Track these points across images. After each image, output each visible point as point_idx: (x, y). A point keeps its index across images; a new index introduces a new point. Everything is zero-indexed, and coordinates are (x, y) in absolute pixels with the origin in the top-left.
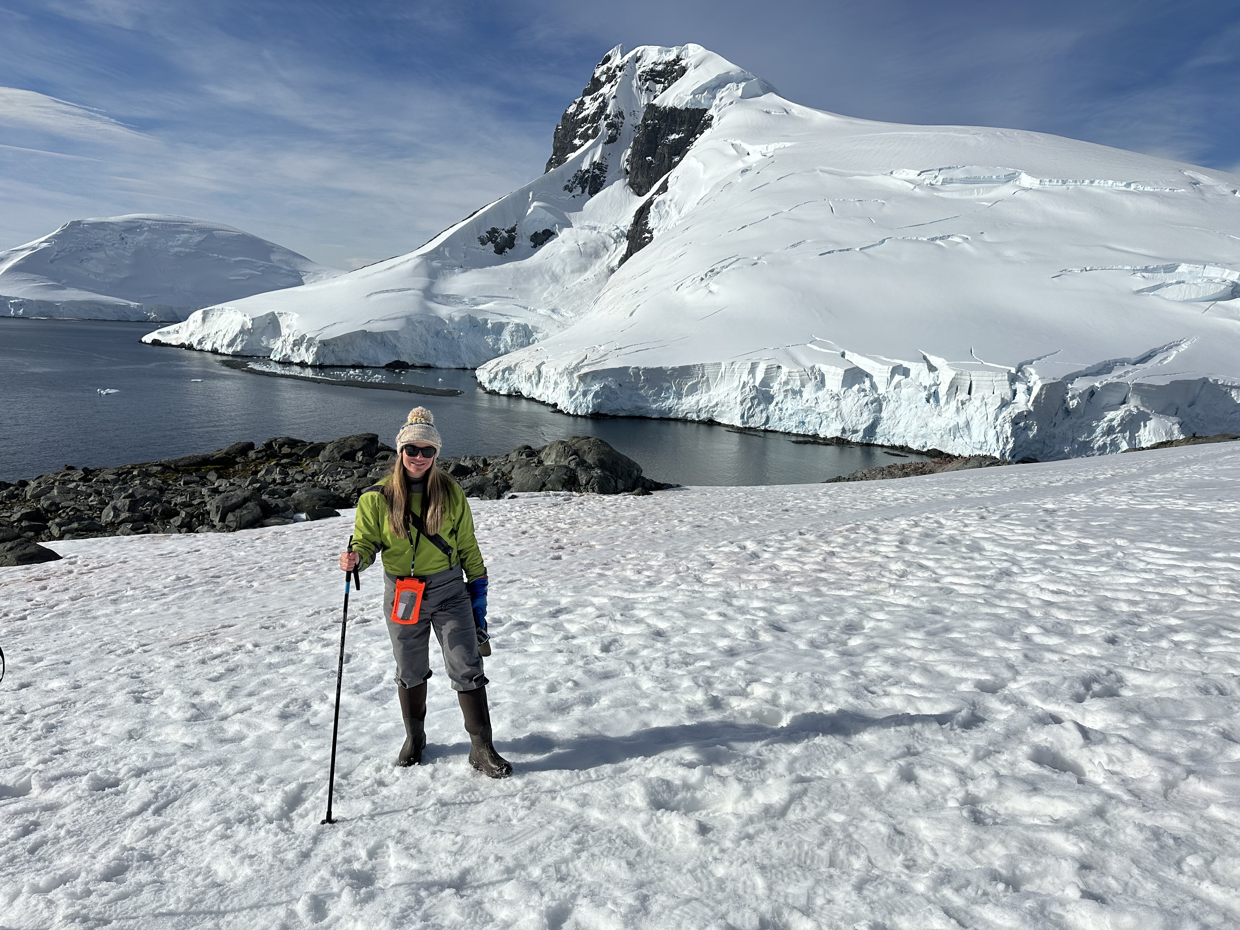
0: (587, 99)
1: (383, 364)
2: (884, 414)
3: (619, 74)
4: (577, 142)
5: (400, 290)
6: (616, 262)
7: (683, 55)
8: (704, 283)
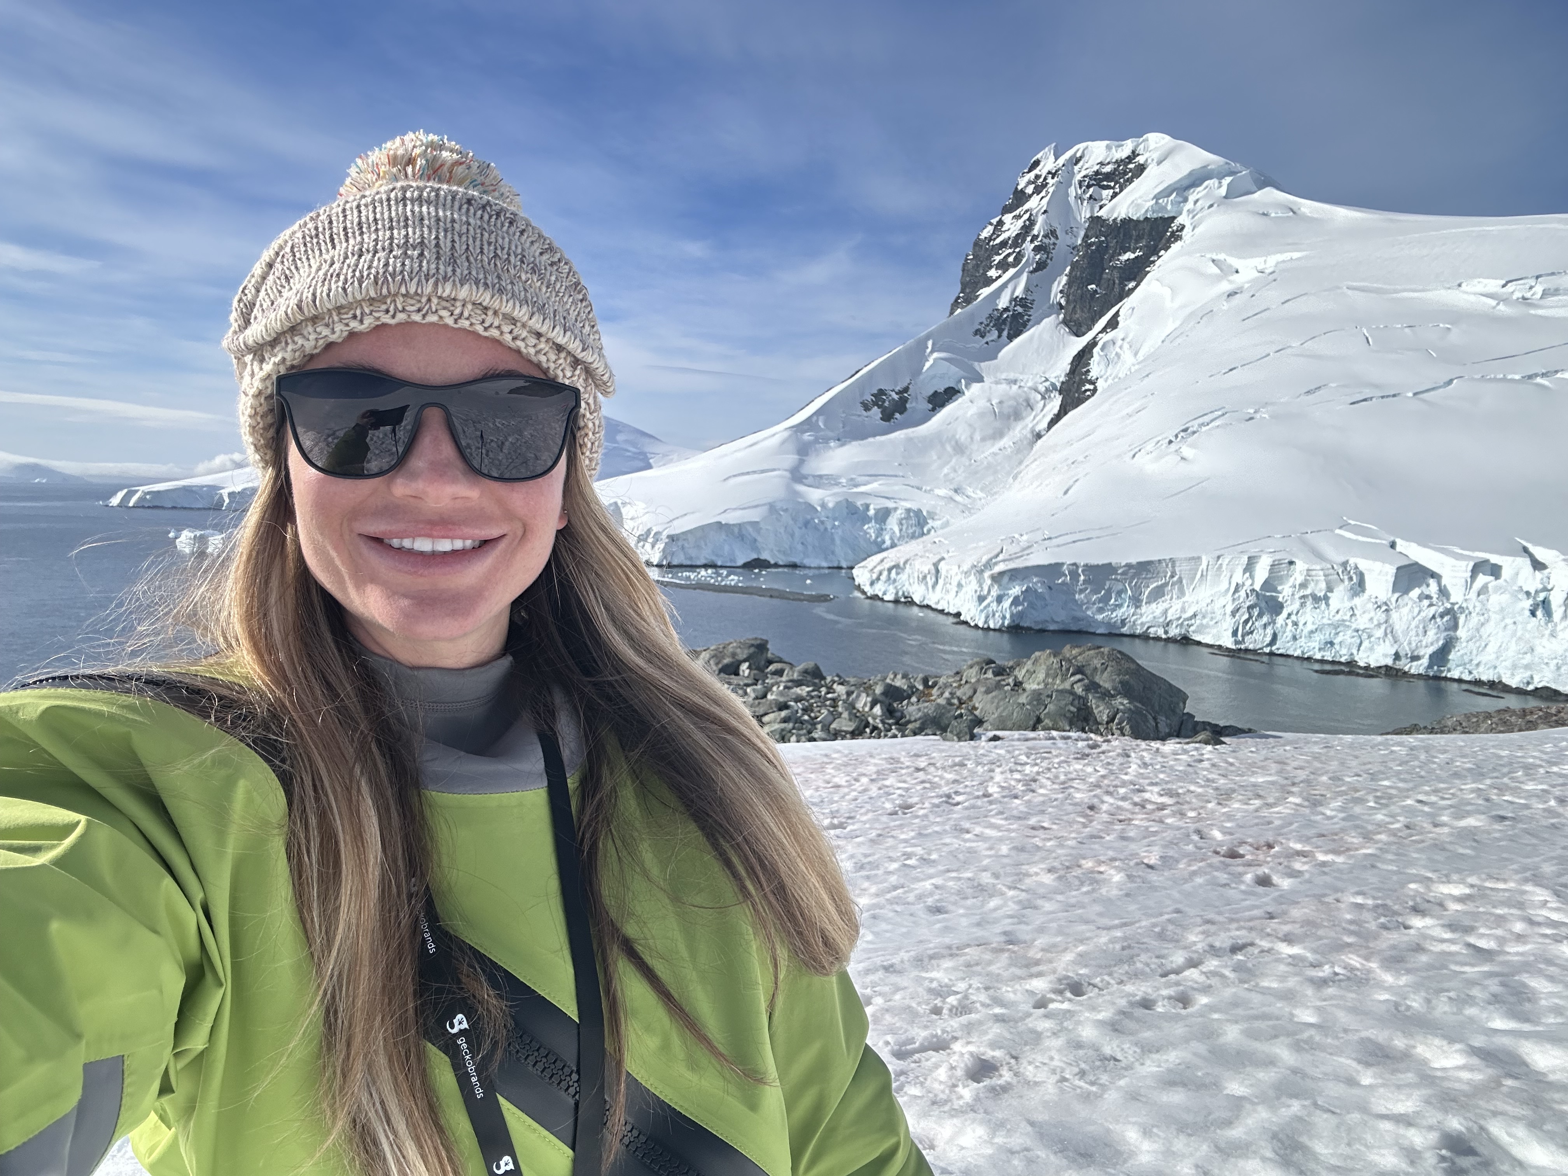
0: (1008, 218)
1: (740, 563)
2: (1461, 633)
3: (1050, 181)
4: (993, 273)
5: (763, 471)
6: (1044, 424)
7: (1140, 149)
8: (1173, 447)
